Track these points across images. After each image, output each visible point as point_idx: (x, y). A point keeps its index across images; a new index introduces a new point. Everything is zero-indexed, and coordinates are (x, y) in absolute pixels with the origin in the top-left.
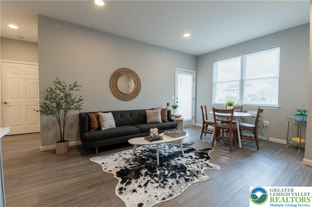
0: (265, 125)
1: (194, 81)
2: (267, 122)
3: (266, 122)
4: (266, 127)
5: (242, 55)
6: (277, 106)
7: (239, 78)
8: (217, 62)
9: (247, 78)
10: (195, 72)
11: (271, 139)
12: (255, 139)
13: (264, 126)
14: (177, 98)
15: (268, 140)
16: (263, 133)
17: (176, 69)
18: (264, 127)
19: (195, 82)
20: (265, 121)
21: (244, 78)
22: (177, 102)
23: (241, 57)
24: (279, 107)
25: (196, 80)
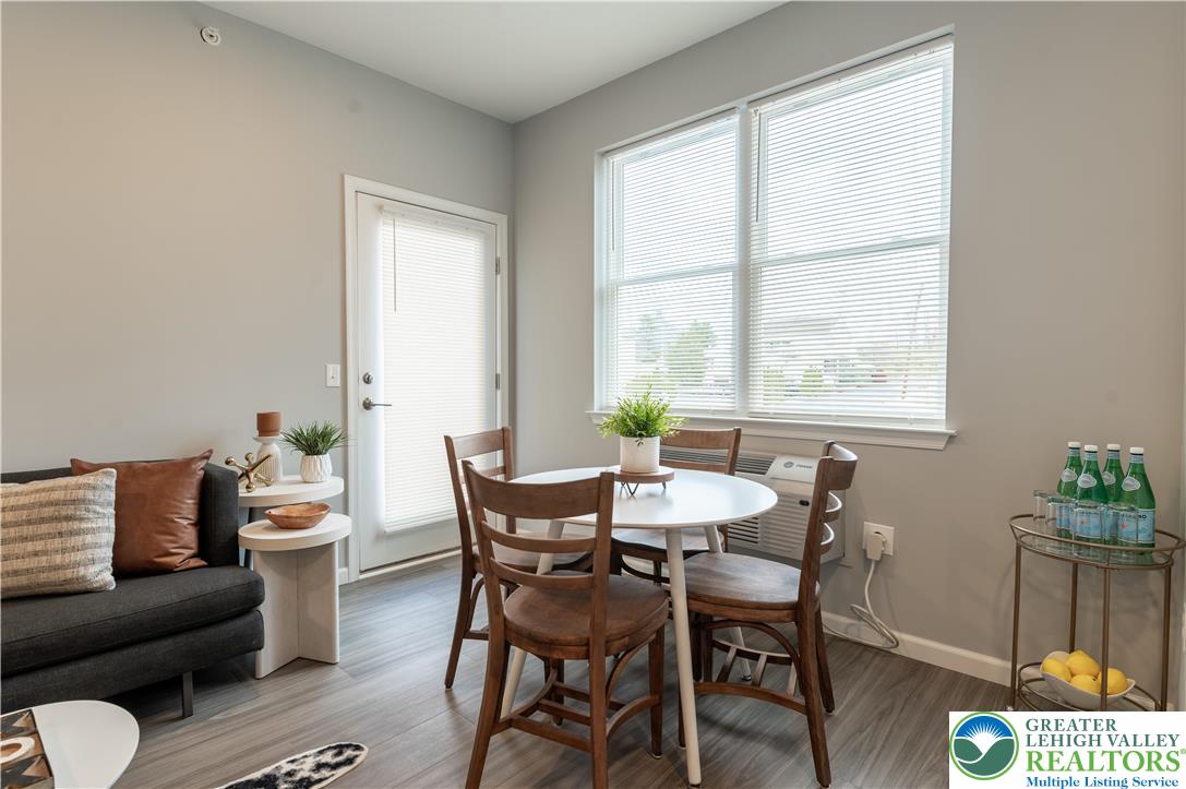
0: (874, 555)
1: (497, 272)
2: (888, 532)
3: (880, 533)
4: (877, 563)
5: (741, 104)
6: (942, 428)
7: (731, 257)
8: (617, 158)
9: (772, 254)
10: (502, 220)
11: (914, 645)
12: (801, 700)
13: (869, 556)
14: (367, 380)
15: (893, 651)
16: (863, 604)
17: (352, 183)
18: (868, 562)
19: (502, 281)
20: (871, 527)
21: (755, 254)
22: (368, 405)
23: (735, 119)
24: (951, 437)
25: (509, 271)
